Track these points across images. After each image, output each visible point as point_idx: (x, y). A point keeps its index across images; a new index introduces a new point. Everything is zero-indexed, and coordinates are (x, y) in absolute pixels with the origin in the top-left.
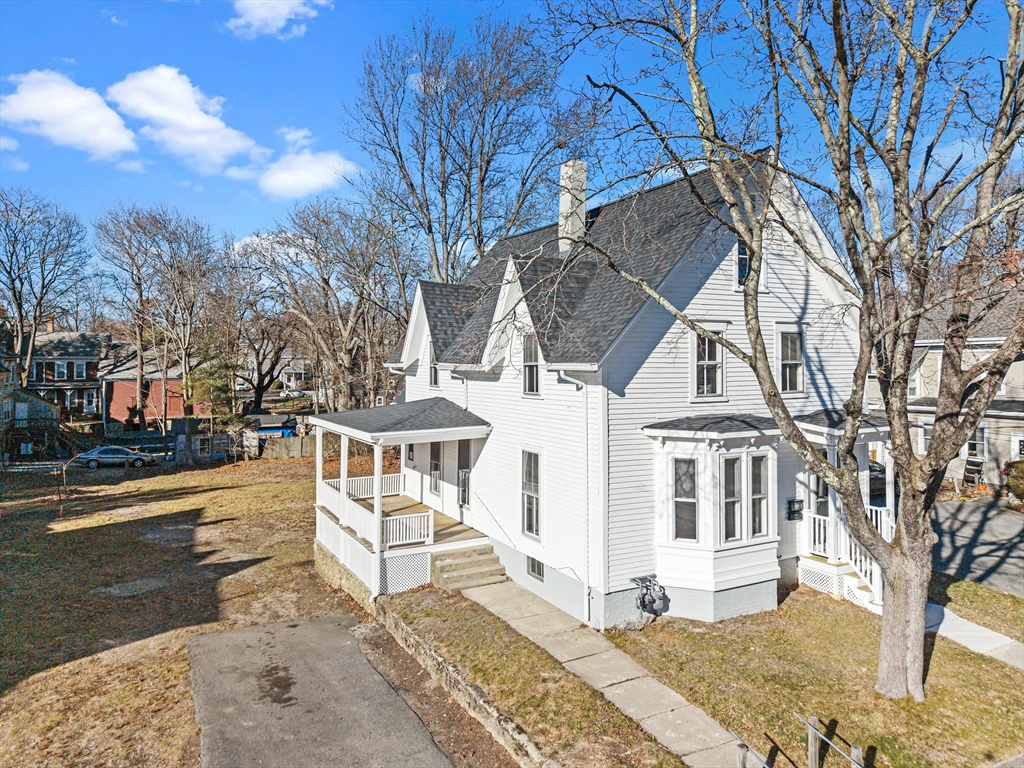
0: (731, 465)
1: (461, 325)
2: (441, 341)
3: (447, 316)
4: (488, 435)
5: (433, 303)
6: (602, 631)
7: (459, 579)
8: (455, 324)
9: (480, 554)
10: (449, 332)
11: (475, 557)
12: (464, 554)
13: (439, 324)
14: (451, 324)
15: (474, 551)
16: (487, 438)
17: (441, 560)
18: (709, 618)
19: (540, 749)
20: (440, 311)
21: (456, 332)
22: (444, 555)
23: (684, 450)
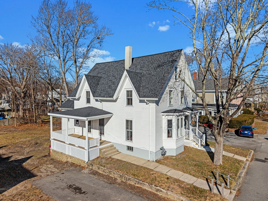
0: (178, 120)
1: (97, 87)
2: (93, 91)
3: (93, 84)
4: (112, 116)
5: (89, 81)
6: (155, 161)
7: (109, 154)
8: (95, 87)
9: (111, 147)
10: (94, 89)
12: (108, 147)
13: (92, 86)
14: (94, 87)
17: (103, 150)
18: (175, 155)
19: (164, 189)
20: (91, 83)
21: (96, 89)
22: (103, 148)
23: (170, 118)
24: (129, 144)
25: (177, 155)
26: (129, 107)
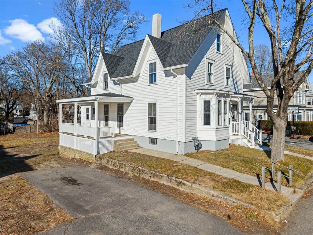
0: (219, 101)
1: (116, 68)
2: (110, 72)
3: (111, 64)
4: (132, 101)
5: (106, 59)
6: (184, 155)
7: (126, 147)
8: (114, 67)
9: (130, 141)
10: (113, 69)
11: (128, 142)
12: (125, 140)
13: (109, 66)
14: (113, 67)
15: (128, 140)
16: (131, 103)
17: (118, 142)
18: (214, 150)
19: (188, 182)
20: (109, 62)
21: (115, 70)
22: (119, 141)
24: (152, 135)
25: (217, 151)
26: (153, 86)
